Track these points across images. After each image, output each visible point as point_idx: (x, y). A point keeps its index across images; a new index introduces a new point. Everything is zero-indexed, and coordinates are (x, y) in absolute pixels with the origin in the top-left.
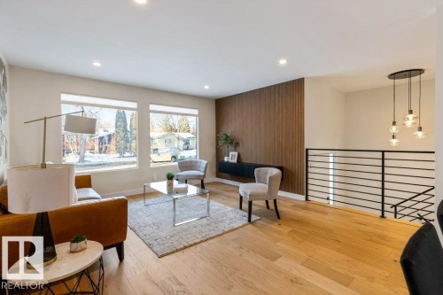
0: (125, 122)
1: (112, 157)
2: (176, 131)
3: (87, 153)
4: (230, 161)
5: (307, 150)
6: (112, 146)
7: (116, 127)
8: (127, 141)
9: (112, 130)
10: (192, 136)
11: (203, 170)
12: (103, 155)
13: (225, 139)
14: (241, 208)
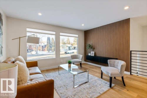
0: (50, 41)
1: (46, 52)
2: (66, 44)
3: (38, 51)
4: (91, 55)
5: (131, 51)
6: (46, 49)
7: (47, 42)
8: (51, 47)
9: (46, 44)
10: (71, 45)
11: (81, 59)
12: (43, 52)
13: (89, 46)
14: (102, 78)
